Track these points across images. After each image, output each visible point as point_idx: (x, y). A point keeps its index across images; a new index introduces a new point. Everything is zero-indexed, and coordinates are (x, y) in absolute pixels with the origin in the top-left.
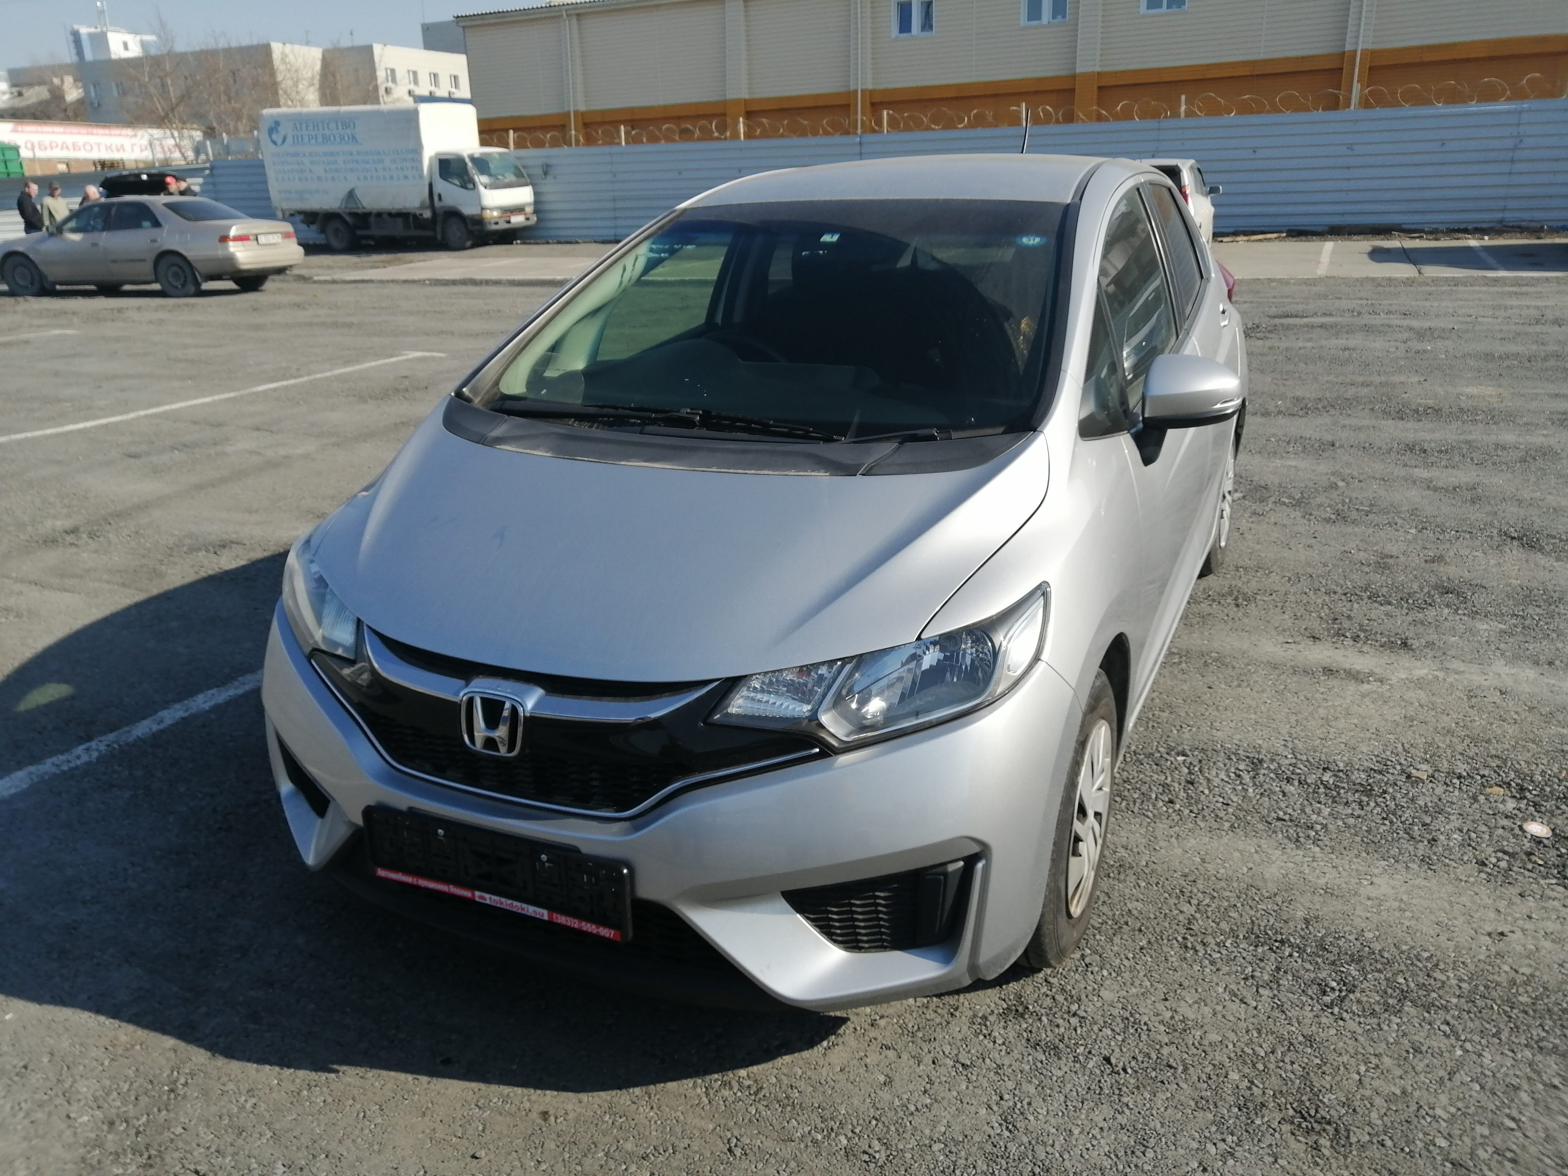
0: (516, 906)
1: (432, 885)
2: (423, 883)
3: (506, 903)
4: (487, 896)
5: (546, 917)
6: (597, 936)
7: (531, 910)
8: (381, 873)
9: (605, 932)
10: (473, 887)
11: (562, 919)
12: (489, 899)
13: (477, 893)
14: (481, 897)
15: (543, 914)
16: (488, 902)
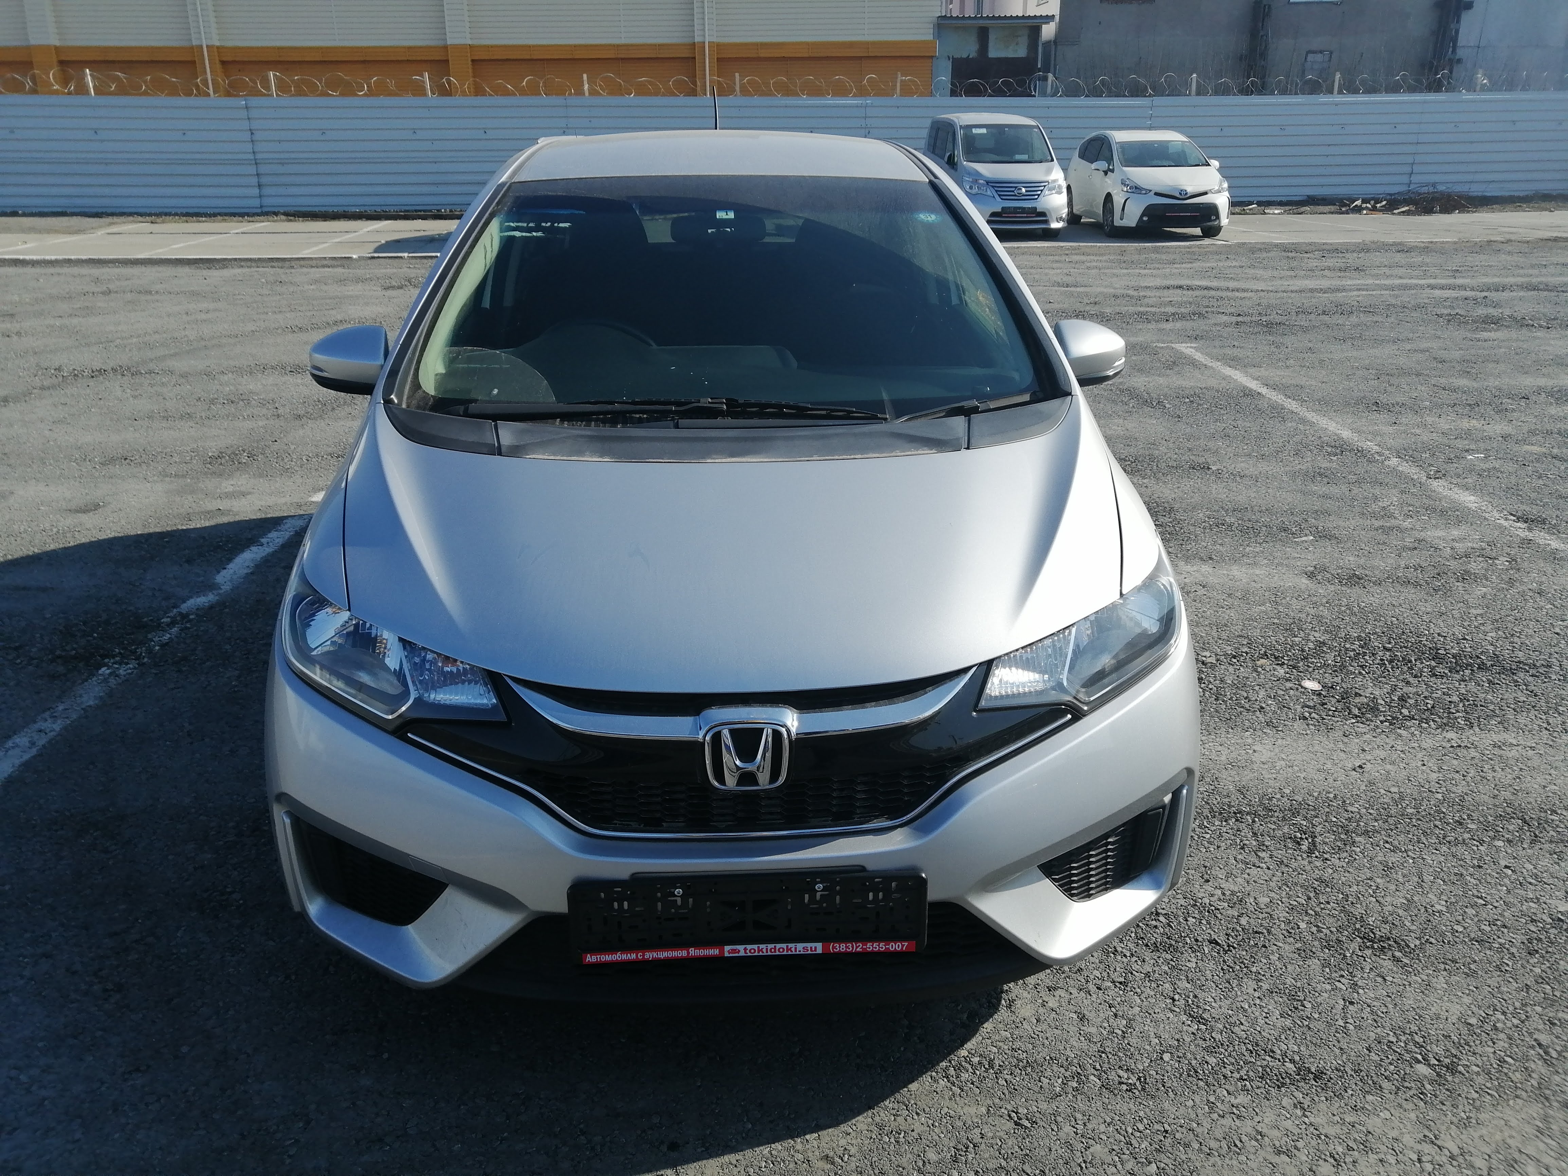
0: (781, 948)
1: (663, 955)
2: (650, 955)
3: (766, 949)
4: (741, 948)
5: (819, 951)
6: (888, 954)
7: (800, 948)
8: (591, 958)
9: (896, 946)
10: (720, 943)
11: (841, 947)
12: (742, 950)
13: (727, 948)
14: (734, 951)
15: (818, 947)
16: (742, 953)
